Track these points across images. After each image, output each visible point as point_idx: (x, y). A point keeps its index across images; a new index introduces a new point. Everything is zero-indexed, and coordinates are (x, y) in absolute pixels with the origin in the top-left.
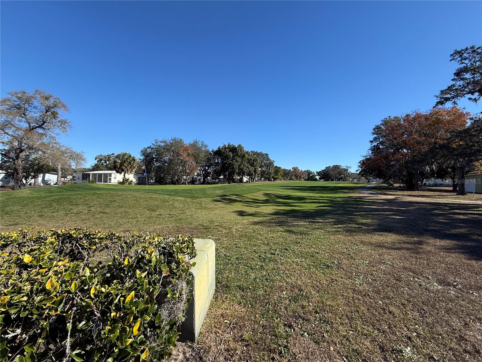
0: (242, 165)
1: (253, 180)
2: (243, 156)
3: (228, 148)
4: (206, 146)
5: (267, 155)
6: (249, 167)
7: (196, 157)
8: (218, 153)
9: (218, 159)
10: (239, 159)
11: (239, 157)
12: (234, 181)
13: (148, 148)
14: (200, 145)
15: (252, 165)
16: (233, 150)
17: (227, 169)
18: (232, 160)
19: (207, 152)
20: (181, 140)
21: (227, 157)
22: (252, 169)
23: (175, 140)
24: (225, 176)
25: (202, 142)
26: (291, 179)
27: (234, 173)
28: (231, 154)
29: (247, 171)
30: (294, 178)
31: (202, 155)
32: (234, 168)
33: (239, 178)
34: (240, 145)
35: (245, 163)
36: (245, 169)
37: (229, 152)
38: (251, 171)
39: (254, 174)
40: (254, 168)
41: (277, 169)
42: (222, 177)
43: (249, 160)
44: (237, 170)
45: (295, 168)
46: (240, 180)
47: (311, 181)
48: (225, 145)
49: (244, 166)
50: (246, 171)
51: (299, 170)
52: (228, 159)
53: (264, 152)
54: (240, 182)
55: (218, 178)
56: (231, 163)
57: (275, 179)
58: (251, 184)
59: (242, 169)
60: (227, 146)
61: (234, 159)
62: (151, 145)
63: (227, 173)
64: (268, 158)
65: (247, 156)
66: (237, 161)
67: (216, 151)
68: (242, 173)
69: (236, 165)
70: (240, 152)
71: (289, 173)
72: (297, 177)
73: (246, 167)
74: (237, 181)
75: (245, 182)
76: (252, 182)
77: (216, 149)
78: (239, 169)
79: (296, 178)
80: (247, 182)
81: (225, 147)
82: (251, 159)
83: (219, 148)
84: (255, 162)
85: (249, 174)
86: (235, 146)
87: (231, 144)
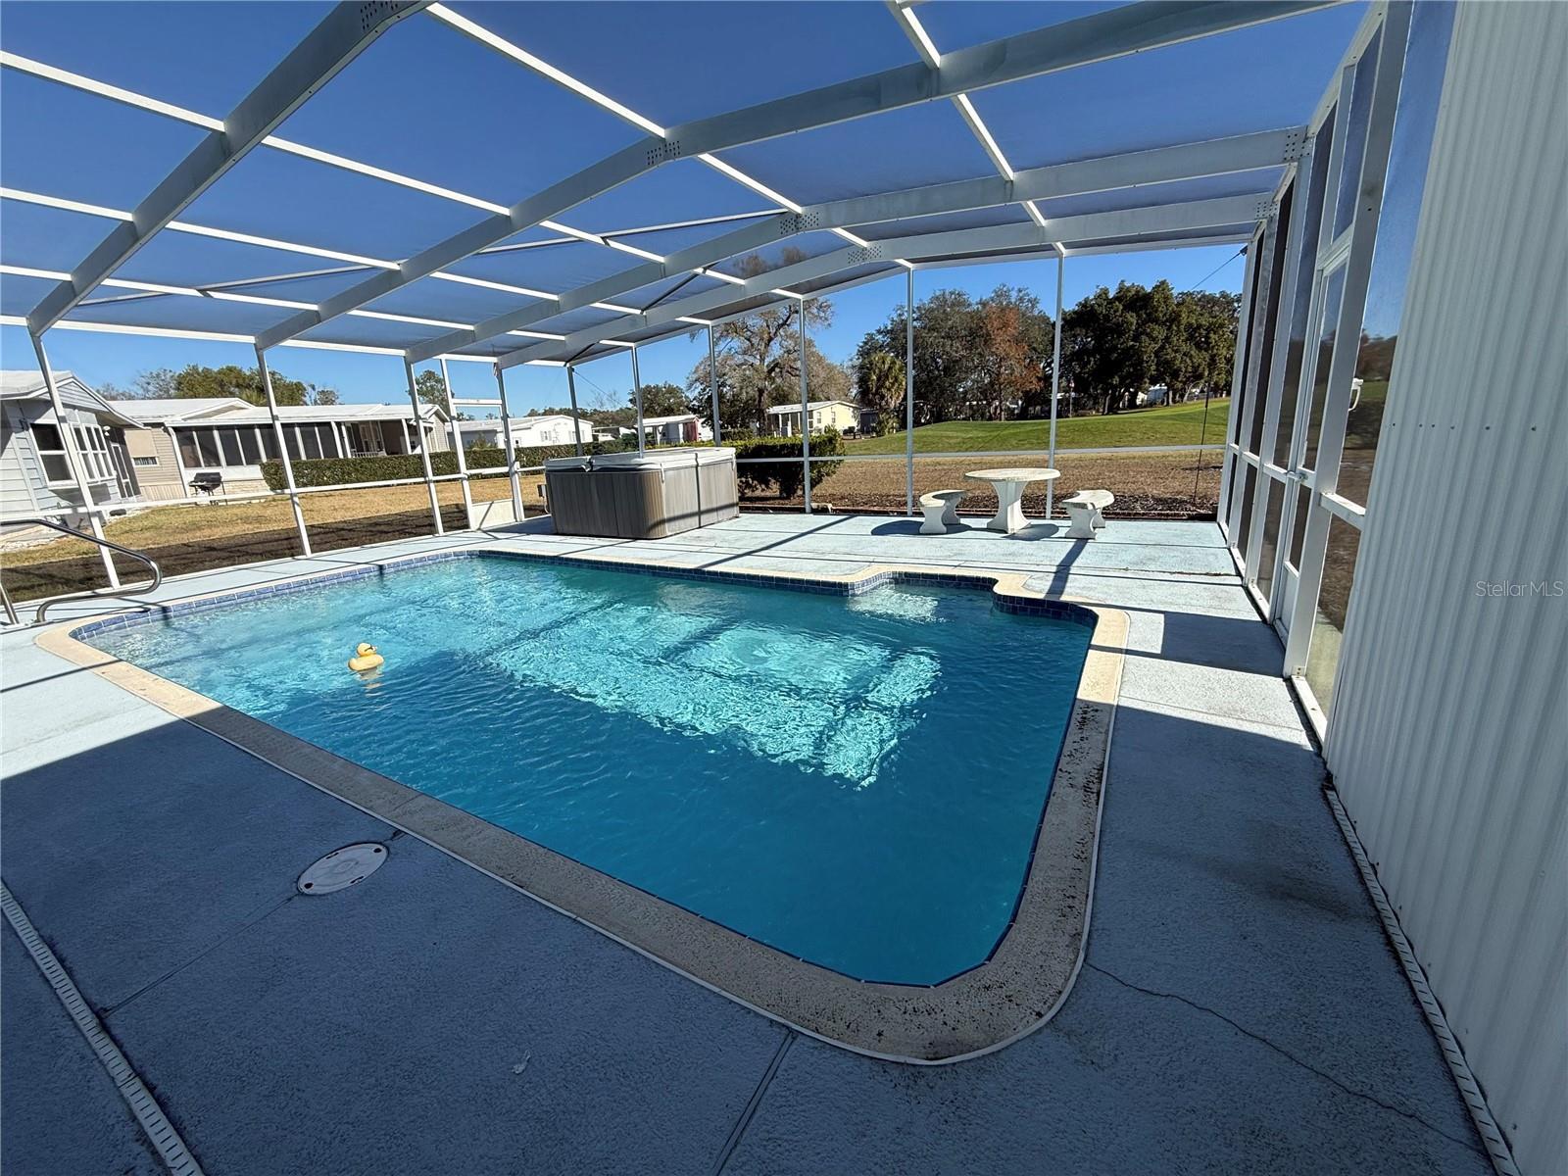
0: (1169, 350)
1: (1182, 396)
2: (1174, 318)
3: (1116, 298)
4: (1034, 303)
7: (1025, 340)
8: (1084, 318)
9: (1083, 337)
10: (1159, 332)
11: (1158, 321)
14: (1016, 302)
16: (1138, 301)
18: (1136, 338)
21: (1119, 330)
25: (1019, 291)
28: (1132, 318)
31: (1036, 333)
34: (1163, 283)
35: (1179, 341)
37: (1124, 311)
38: (1199, 365)
39: (1206, 374)
43: (1192, 332)
44: (1153, 367)
48: (1105, 292)
49: (1176, 351)
50: (1183, 370)
52: (1121, 336)
56: (1133, 346)
59: (1168, 363)
60: (1113, 293)
61: (1143, 333)
65: (1185, 316)
66: (1154, 339)
67: (1075, 313)
68: (1168, 375)
69: (1149, 348)
70: (1162, 308)
77: (1072, 307)
81: (1106, 299)
82: (1199, 326)
83: (1085, 303)
84: (1212, 335)
86: (1142, 288)
87: (1127, 284)
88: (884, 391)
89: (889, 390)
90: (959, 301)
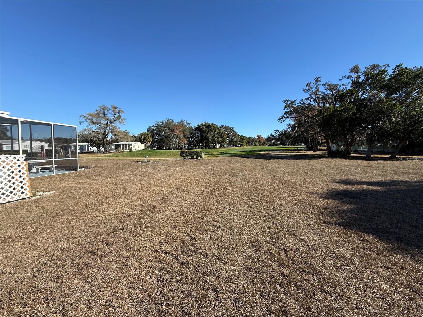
1: (223, 147)
2: (215, 131)
3: (204, 125)
4: (189, 124)
5: (233, 128)
6: (219, 138)
7: (183, 132)
8: (198, 129)
9: (198, 132)
10: (212, 133)
11: (212, 131)
12: (209, 147)
13: (152, 126)
14: (185, 123)
15: (221, 136)
16: (208, 126)
17: (204, 140)
19: (191, 128)
20: (172, 120)
21: (204, 132)
22: (221, 139)
23: (168, 120)
24: (203, 144)
25: (187, 121)
26: (255, 145)
27: (209, 142)
28: (207, 130)
29: (217, 141)
30: (258, 143)
31: (188, 131)
32: (208, 139)
33: (213, 145)
34: (213, 123)
35: (216, 135)
36: (216, 139)
37: (205, 128)
38: (220, 140)
39: (222, 142)
40: (222, 139)
41: (242, 138)
42: (201, 145)
44: (211, 140)
45: (259, 136)
46: (213, 147)
47: (273, 146)
48: (203, 123)
49: (215, 137)
51: (262, 138)
52: (205, 133)
53: (231, 126)
54: (213, 148)
55: (198, 146)
56: (207, 135)
57: (241, 145)
58: (222, 149)
59: (214, 140)
60: (204, 123)
61: (209, 133)
62: (154, 125)
63: (204, 142)
64: (233, 130)
65: (217, 130)
66: (211, 134)
67: (197, 127)
68: (214, 142)
69: (210, 137)
70: (212, 128)
71: (253, 140)
72: (261, 143)
73: (217, 138)
74: (212, 147)
75: (217, 148)
76: (222, 148)
77: (196, 126)
78: (212, 140)
79: (259, 144)
80: (219, 148)
81: (202, 125)
82: (220, 133)
83: (199, 125)
84: (223, 135)
85: (220, 143)
86: (209, 124)
87: (206, 123)
88: (145, 141)
89: (147, 141)
90: (172, 122)
